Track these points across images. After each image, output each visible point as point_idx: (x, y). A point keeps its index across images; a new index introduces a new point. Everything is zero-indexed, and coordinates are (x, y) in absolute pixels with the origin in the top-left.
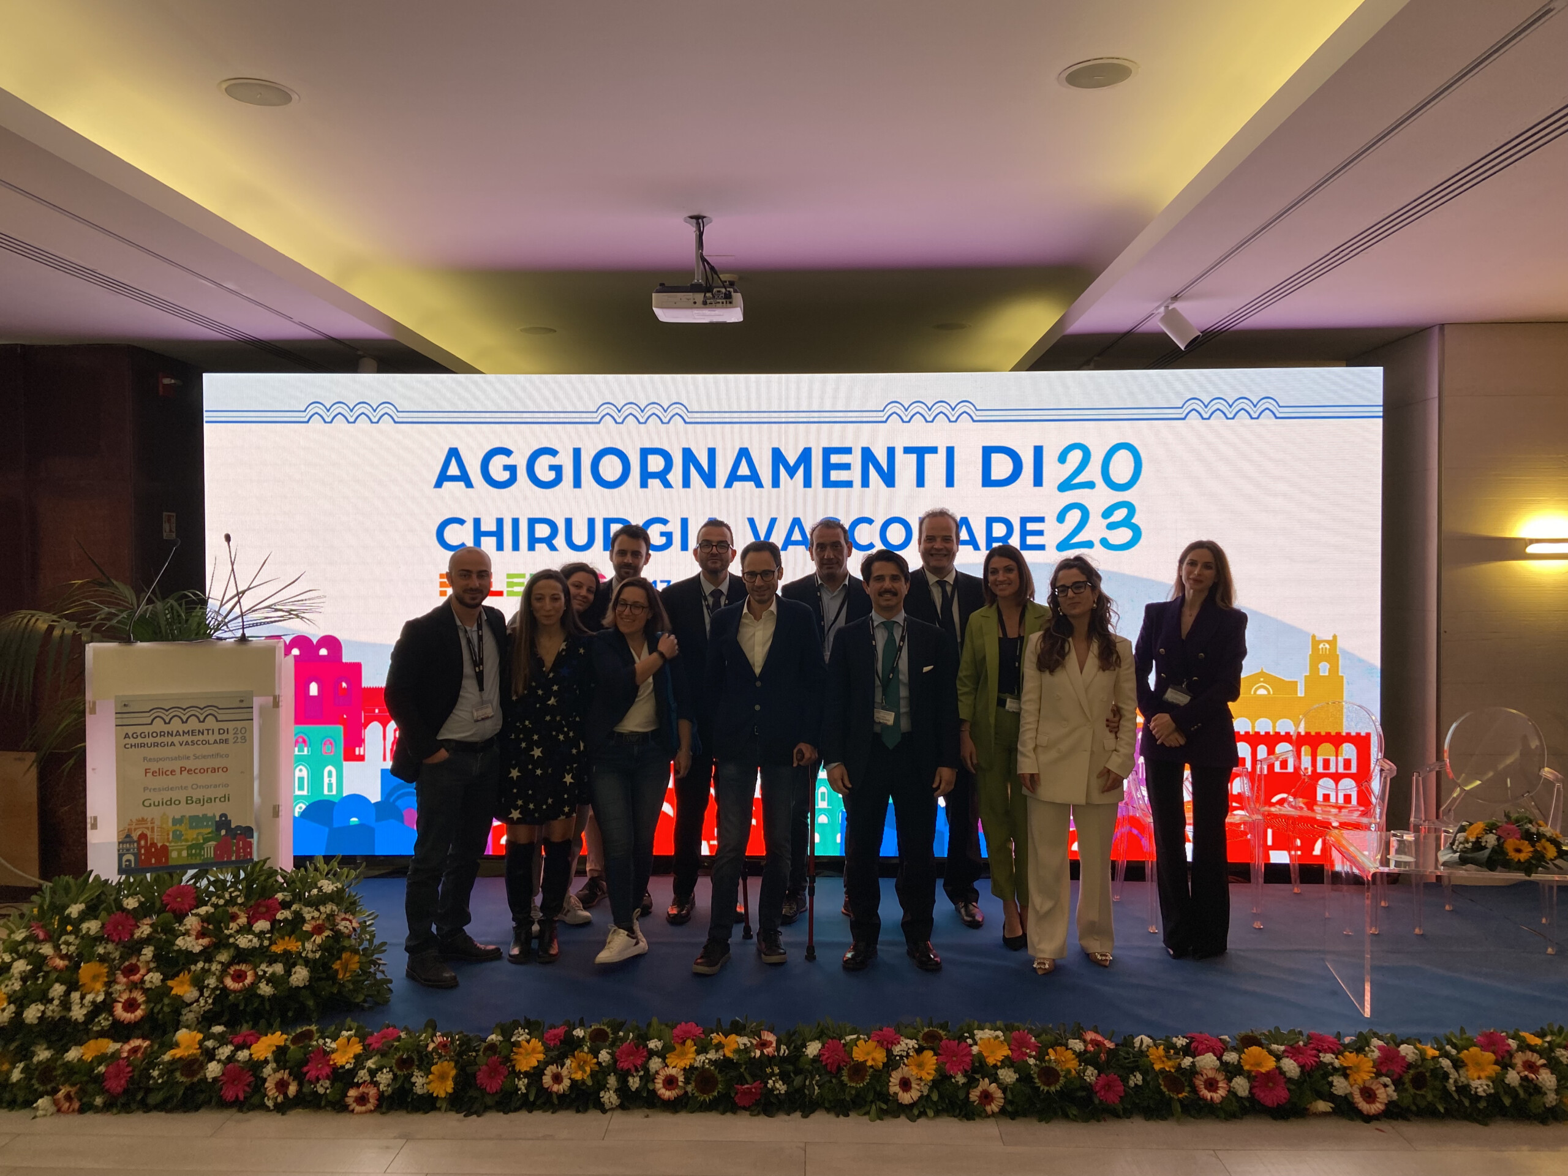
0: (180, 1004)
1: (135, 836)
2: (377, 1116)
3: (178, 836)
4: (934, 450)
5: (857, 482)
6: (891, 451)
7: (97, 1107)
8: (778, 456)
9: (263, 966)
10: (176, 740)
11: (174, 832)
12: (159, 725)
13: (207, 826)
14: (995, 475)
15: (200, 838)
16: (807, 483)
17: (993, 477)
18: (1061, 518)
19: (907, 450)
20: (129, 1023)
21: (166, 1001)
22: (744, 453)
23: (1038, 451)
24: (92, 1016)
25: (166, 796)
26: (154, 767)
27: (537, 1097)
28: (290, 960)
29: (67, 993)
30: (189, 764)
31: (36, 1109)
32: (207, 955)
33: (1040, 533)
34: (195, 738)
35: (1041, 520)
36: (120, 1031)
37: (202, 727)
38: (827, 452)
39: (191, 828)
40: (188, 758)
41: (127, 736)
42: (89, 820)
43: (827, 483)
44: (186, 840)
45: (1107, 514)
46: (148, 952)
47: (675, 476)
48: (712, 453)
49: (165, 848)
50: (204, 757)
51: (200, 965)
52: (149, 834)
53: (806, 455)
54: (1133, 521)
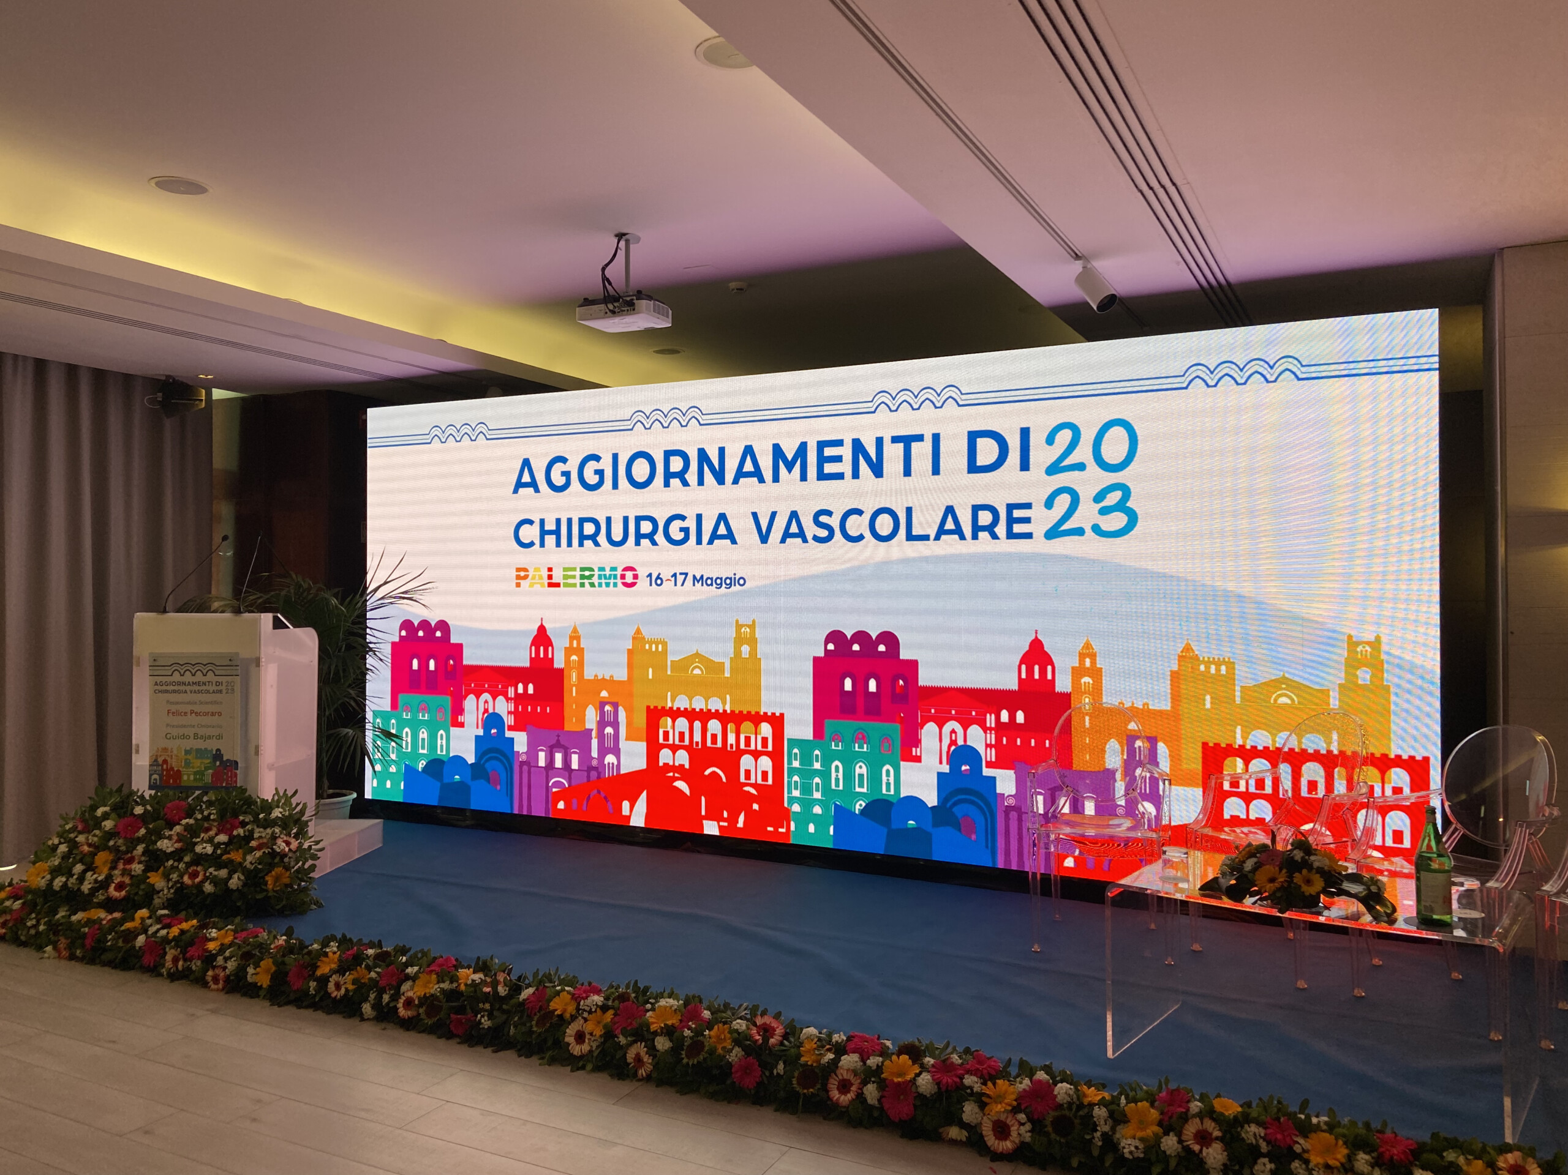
0: (152, 891)
1: (160, 760)
2: (222, 993)
3: (188, 764)
4: (920, 438)
5: (848, 473)
6: (879, 441)
7: (77, 957)
8: (777, 451)
9: (211, 870)
10: (188, 688)
11: (186, 760)
12: (176, 675)
13: (208, 758)
14: (981, 461)
15: (203, 766)
16: (804, 477)
17: (979, 463)
18: (1049, 503)
19: (895, 440)
20: (116, 899)
21: (142, 887)
22: (749, 451)
23: (1025, 433)
24: (93, 891)
25: (181, 731)
26: (173, 708)
27: (321, 999)
28: (233, 867)
29: (84, 872)
30: (197, 708)
31: (45, 952)
32: (177, 855)
33: (1027, 520)
34: (200, 688)
35: (1028, 506)
36: (109, 905)
37: (204, 679)
38: (822, 445)
39: (197, 758)
40: (196, 703)
41: (156, 684)
42: (134, 747)
43: (822, 476)
44: (193, 768)
45: (1099, 497)
46: (140, 849)
47: (692, 476)
48: (722, 451)
49: (179, 771)
50: (207, 703)
51: (170, 862)
52: (169, 759)
53: (803, 448)
54: (1128, 504)
